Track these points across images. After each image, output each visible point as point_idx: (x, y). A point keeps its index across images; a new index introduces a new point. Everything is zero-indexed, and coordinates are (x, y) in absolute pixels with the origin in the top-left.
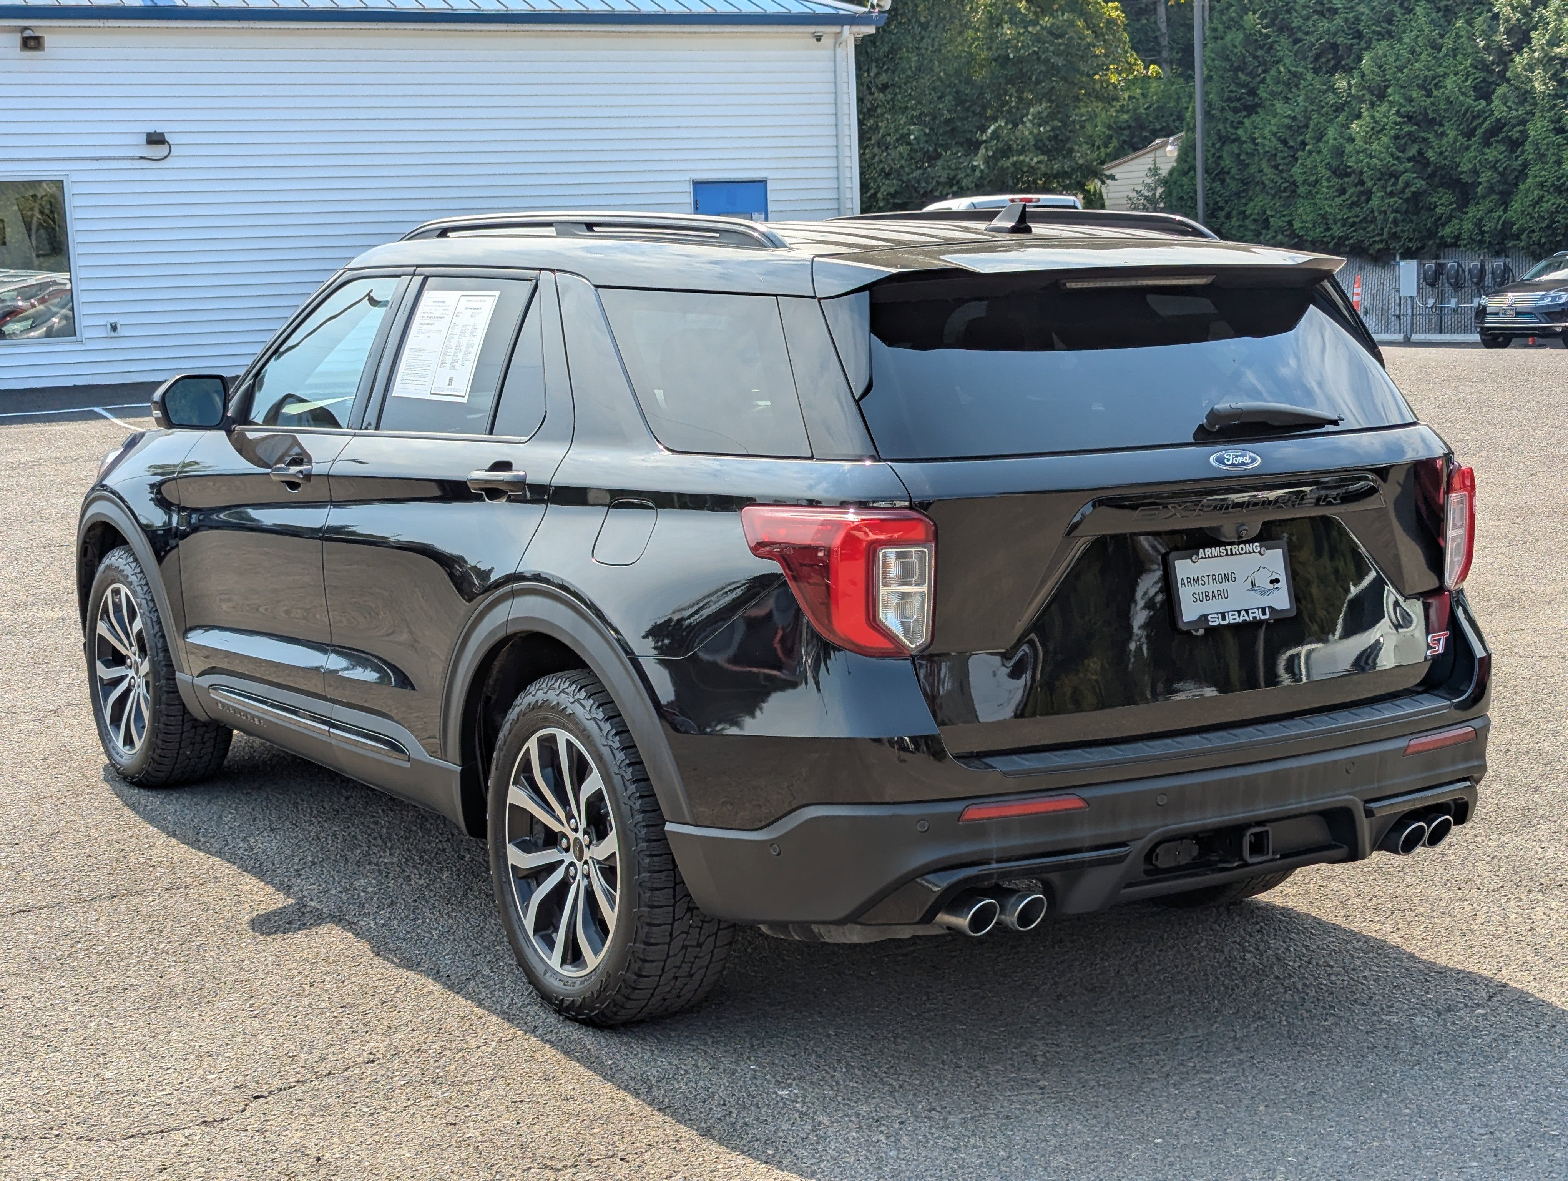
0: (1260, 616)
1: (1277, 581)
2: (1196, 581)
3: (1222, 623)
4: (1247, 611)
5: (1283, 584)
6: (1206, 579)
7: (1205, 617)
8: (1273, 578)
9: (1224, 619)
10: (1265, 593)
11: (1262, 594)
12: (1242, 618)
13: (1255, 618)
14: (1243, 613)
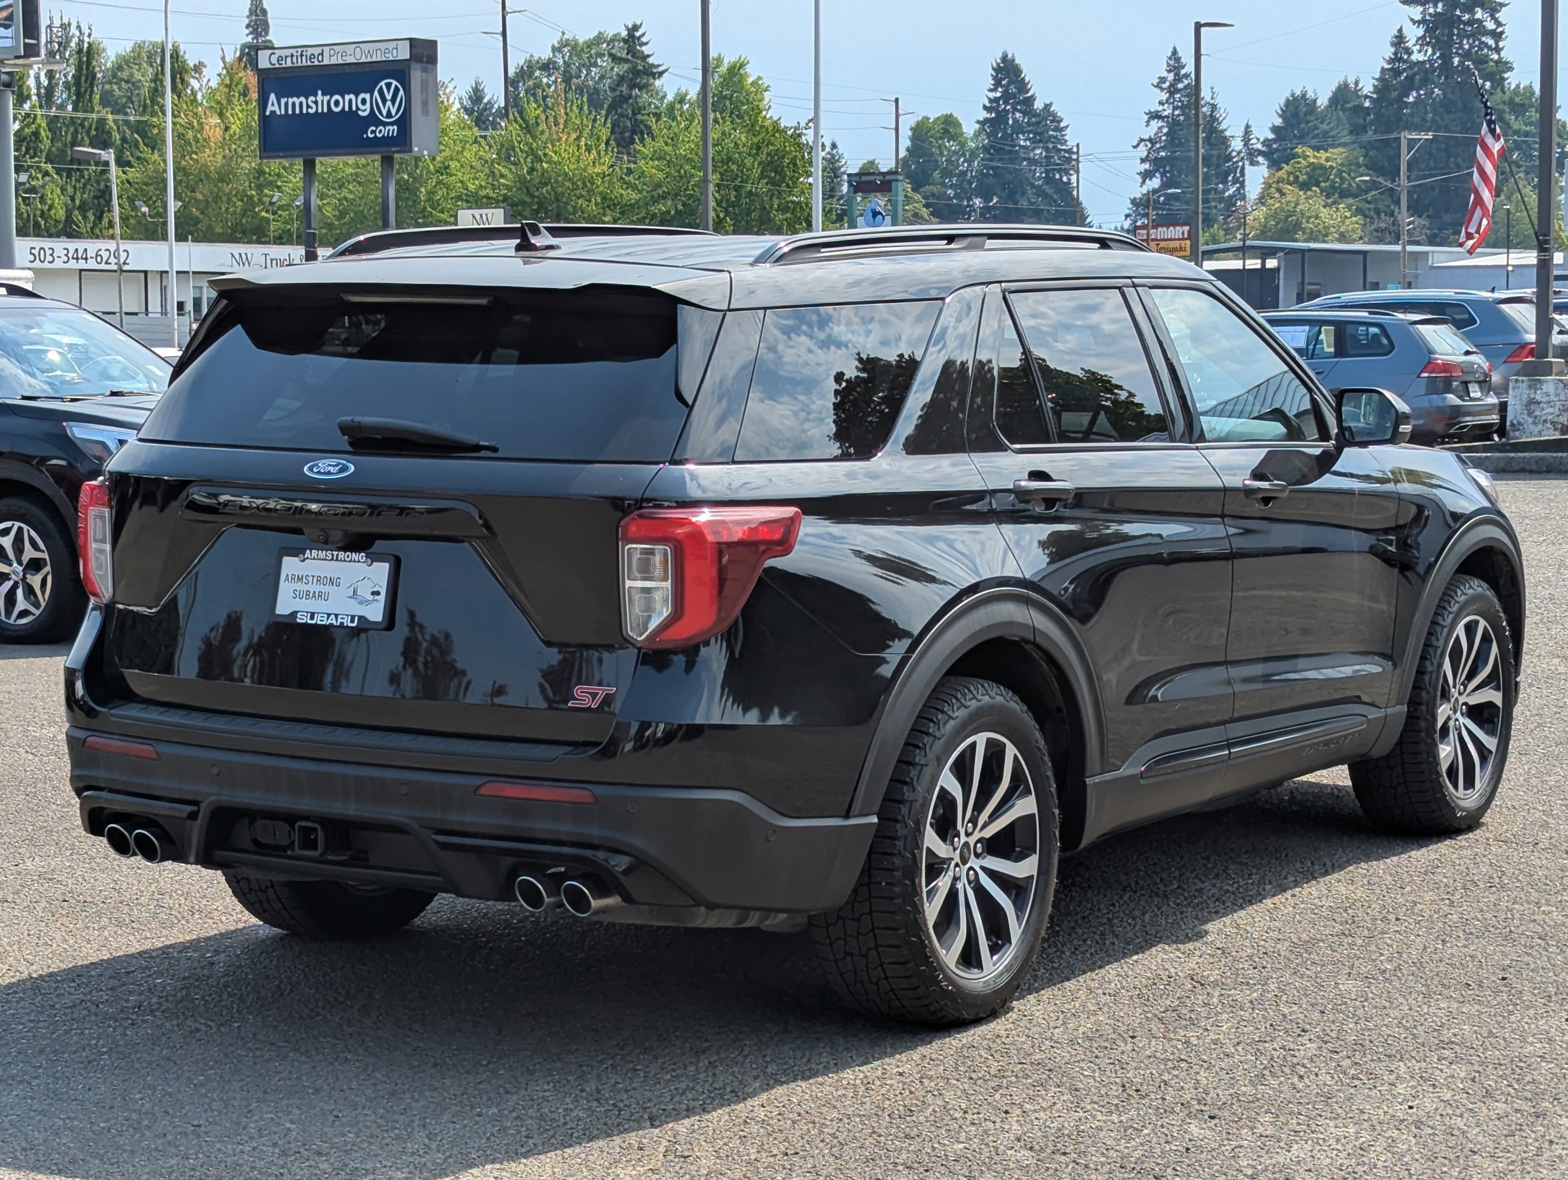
0: (347, 622)
1: (377, 593)
2: (300, 579)
3: (310, 622)
4: (336, 616)
5: (382, 597)
6: (310, 579)
7: (294, 614)
8: (375, 589)
9: (312, 618)
10: (364, 602)
11: (361, 603)
12: (329, 621)
13: (342, 623)
14: (333, 616)
